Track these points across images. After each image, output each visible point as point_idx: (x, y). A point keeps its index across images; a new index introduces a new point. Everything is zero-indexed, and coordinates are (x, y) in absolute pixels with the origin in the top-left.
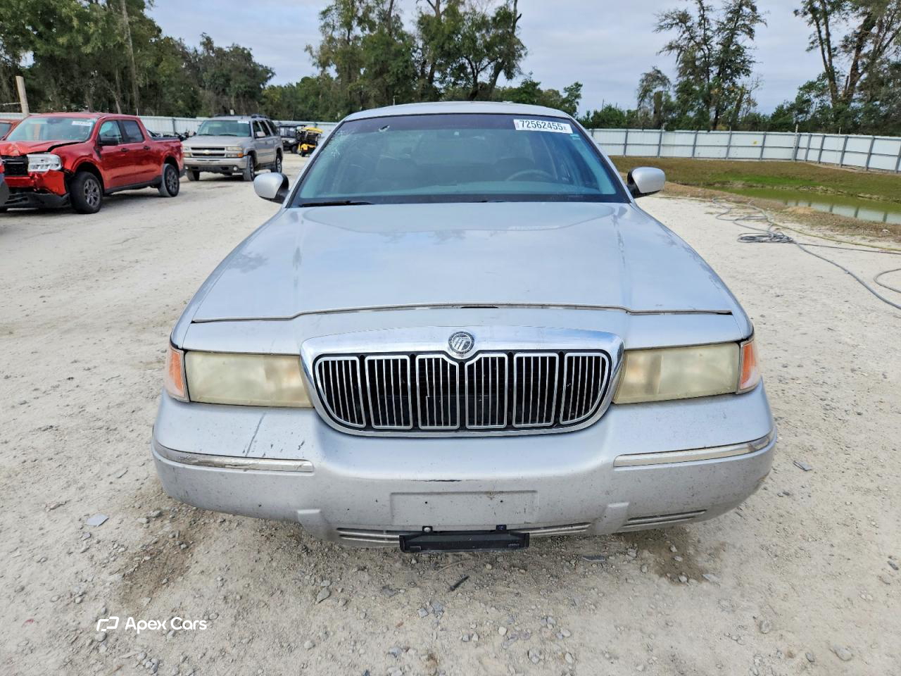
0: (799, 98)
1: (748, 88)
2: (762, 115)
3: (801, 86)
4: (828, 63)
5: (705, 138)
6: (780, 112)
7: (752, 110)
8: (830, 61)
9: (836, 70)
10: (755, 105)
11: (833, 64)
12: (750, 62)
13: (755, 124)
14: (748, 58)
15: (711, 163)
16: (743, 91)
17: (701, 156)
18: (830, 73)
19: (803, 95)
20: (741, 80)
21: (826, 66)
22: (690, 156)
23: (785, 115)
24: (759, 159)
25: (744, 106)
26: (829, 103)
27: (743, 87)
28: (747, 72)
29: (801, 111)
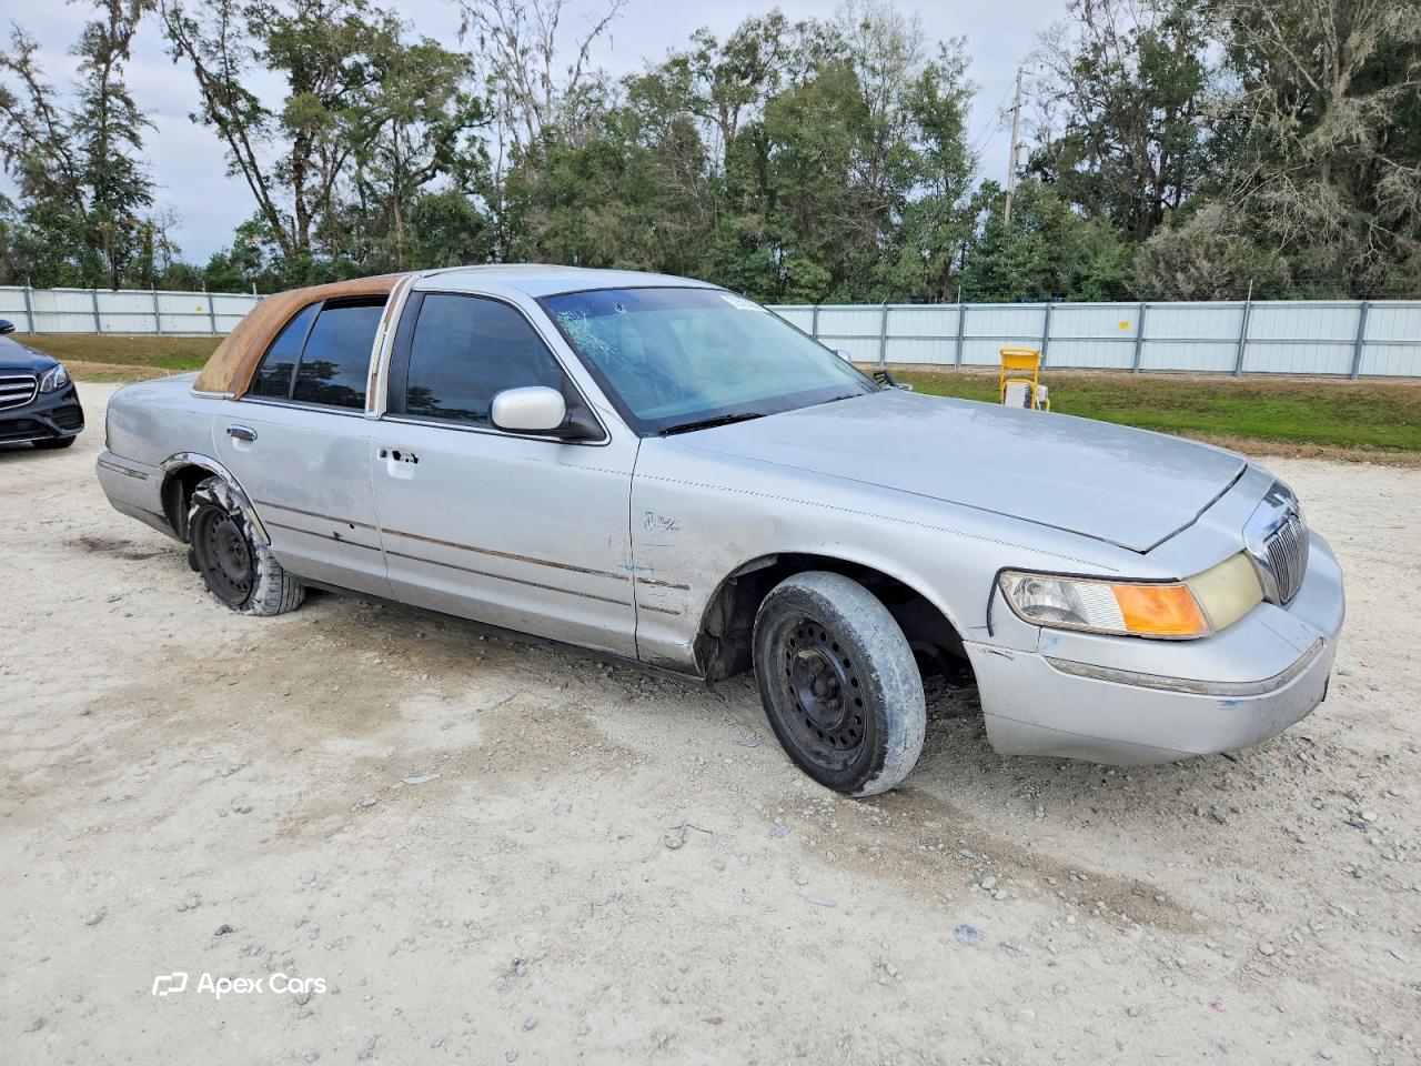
0: (238, 244)
1: (159, 224)
2: (193, 266)
3: (238, 227)
4: (262, 197)
5: (109, 300)
6: (217, 265)
7: (175, 258)
8: (265, 194)
9: (277, 208)
10: (178, 251)
11: (271, 200)
12: (148, 185)
13: (185, 280)
14: (142, 178)
15: (136, 341)
16: (149, 228)
17: (112, 330)
18: (269, 211)
19: (243, 240)
20: (139, 212)
21: (260, 201)
22: (94, 330)
23: (228, 268)
24: (211, 333)
25: (159, 252)
26: (280, 252)
27: (149, 222)
28: (147, 199)
29: (250, 264)
